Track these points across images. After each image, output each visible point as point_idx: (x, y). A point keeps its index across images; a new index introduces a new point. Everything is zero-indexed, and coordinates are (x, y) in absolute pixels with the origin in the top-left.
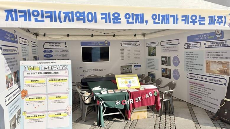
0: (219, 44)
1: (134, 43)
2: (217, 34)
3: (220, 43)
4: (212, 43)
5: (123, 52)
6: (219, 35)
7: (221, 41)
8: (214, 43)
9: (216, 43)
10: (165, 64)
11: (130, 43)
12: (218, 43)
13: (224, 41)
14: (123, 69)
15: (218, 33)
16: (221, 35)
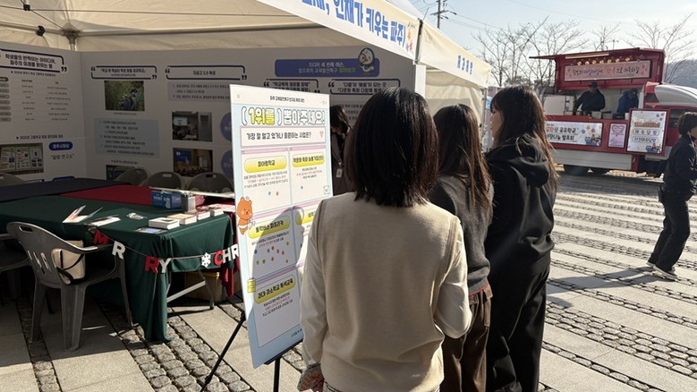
0: (367, 87)
1: (46, 60)
2: (362, 65)
3: (370, 85)
4: (350, 85)
5: (7, 91)
6: (369, 66)
7: (373, 82)
8: (355, 85)
9: (361, 85)
10: (188, 136)
11: (29, 58)
12: (365, 85)
13: (379, 82)
14: (8, 157)
15: (366, 63)
16: (372, 68)
